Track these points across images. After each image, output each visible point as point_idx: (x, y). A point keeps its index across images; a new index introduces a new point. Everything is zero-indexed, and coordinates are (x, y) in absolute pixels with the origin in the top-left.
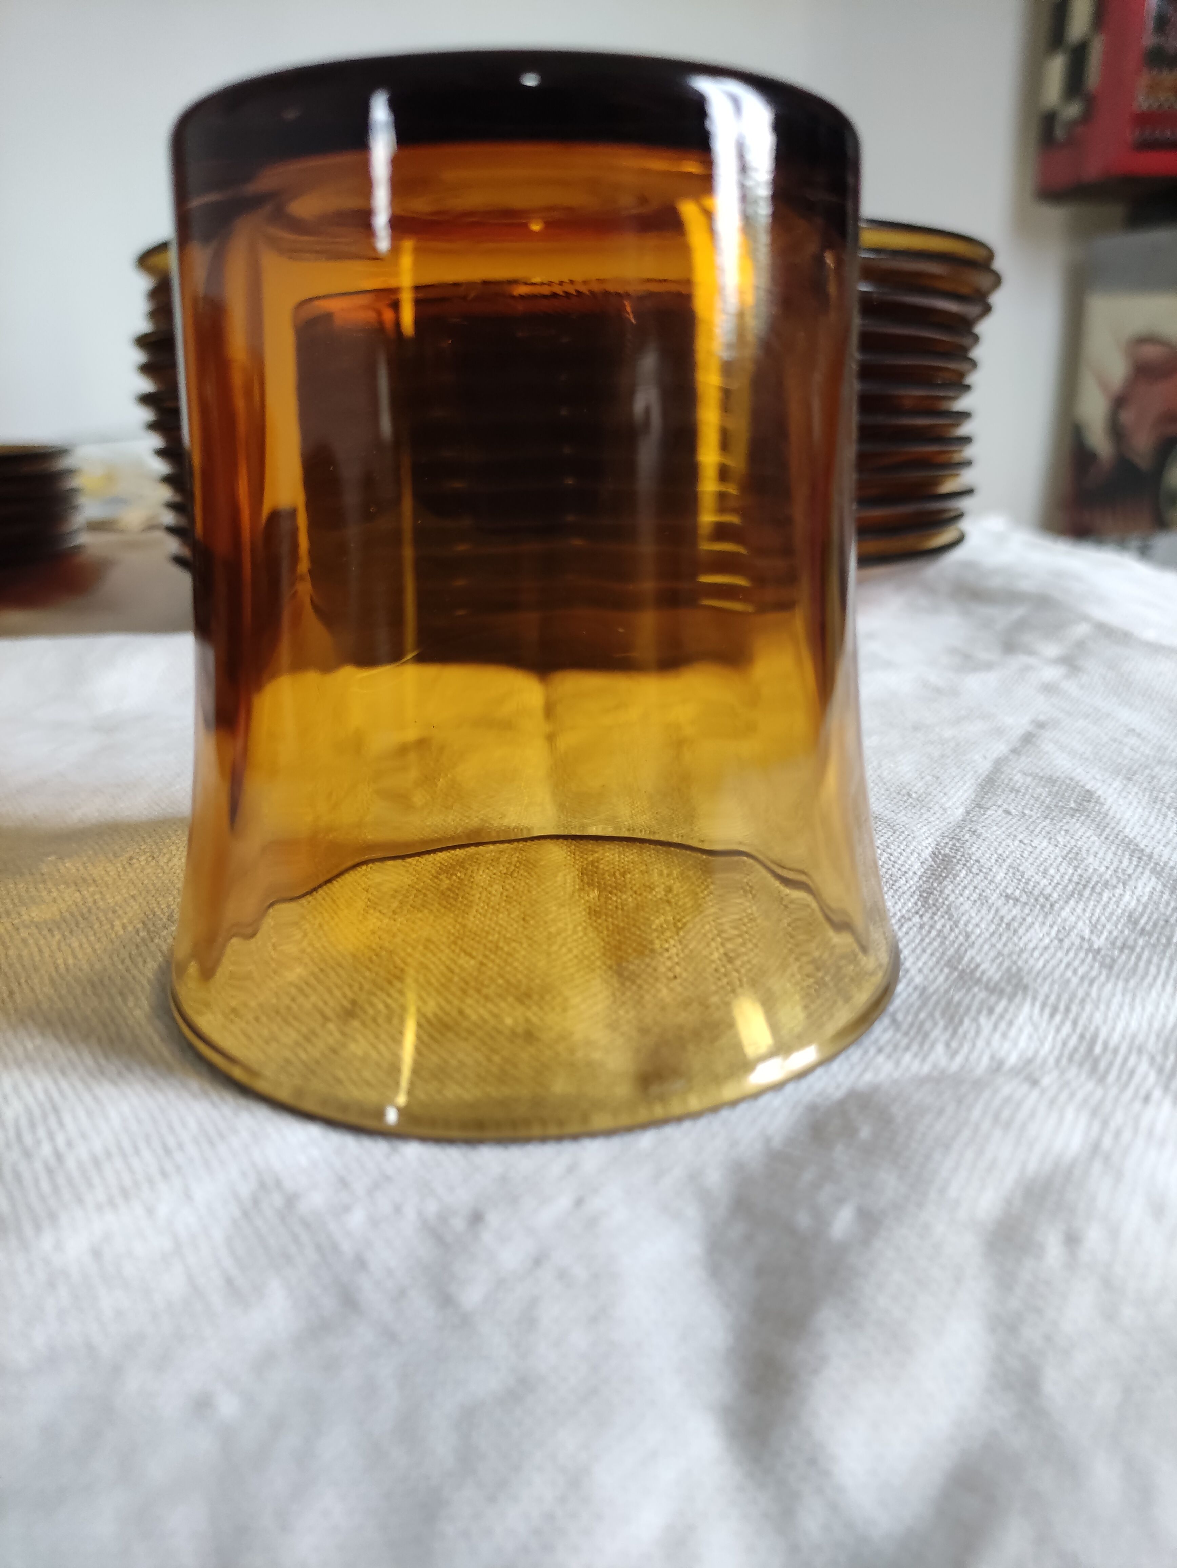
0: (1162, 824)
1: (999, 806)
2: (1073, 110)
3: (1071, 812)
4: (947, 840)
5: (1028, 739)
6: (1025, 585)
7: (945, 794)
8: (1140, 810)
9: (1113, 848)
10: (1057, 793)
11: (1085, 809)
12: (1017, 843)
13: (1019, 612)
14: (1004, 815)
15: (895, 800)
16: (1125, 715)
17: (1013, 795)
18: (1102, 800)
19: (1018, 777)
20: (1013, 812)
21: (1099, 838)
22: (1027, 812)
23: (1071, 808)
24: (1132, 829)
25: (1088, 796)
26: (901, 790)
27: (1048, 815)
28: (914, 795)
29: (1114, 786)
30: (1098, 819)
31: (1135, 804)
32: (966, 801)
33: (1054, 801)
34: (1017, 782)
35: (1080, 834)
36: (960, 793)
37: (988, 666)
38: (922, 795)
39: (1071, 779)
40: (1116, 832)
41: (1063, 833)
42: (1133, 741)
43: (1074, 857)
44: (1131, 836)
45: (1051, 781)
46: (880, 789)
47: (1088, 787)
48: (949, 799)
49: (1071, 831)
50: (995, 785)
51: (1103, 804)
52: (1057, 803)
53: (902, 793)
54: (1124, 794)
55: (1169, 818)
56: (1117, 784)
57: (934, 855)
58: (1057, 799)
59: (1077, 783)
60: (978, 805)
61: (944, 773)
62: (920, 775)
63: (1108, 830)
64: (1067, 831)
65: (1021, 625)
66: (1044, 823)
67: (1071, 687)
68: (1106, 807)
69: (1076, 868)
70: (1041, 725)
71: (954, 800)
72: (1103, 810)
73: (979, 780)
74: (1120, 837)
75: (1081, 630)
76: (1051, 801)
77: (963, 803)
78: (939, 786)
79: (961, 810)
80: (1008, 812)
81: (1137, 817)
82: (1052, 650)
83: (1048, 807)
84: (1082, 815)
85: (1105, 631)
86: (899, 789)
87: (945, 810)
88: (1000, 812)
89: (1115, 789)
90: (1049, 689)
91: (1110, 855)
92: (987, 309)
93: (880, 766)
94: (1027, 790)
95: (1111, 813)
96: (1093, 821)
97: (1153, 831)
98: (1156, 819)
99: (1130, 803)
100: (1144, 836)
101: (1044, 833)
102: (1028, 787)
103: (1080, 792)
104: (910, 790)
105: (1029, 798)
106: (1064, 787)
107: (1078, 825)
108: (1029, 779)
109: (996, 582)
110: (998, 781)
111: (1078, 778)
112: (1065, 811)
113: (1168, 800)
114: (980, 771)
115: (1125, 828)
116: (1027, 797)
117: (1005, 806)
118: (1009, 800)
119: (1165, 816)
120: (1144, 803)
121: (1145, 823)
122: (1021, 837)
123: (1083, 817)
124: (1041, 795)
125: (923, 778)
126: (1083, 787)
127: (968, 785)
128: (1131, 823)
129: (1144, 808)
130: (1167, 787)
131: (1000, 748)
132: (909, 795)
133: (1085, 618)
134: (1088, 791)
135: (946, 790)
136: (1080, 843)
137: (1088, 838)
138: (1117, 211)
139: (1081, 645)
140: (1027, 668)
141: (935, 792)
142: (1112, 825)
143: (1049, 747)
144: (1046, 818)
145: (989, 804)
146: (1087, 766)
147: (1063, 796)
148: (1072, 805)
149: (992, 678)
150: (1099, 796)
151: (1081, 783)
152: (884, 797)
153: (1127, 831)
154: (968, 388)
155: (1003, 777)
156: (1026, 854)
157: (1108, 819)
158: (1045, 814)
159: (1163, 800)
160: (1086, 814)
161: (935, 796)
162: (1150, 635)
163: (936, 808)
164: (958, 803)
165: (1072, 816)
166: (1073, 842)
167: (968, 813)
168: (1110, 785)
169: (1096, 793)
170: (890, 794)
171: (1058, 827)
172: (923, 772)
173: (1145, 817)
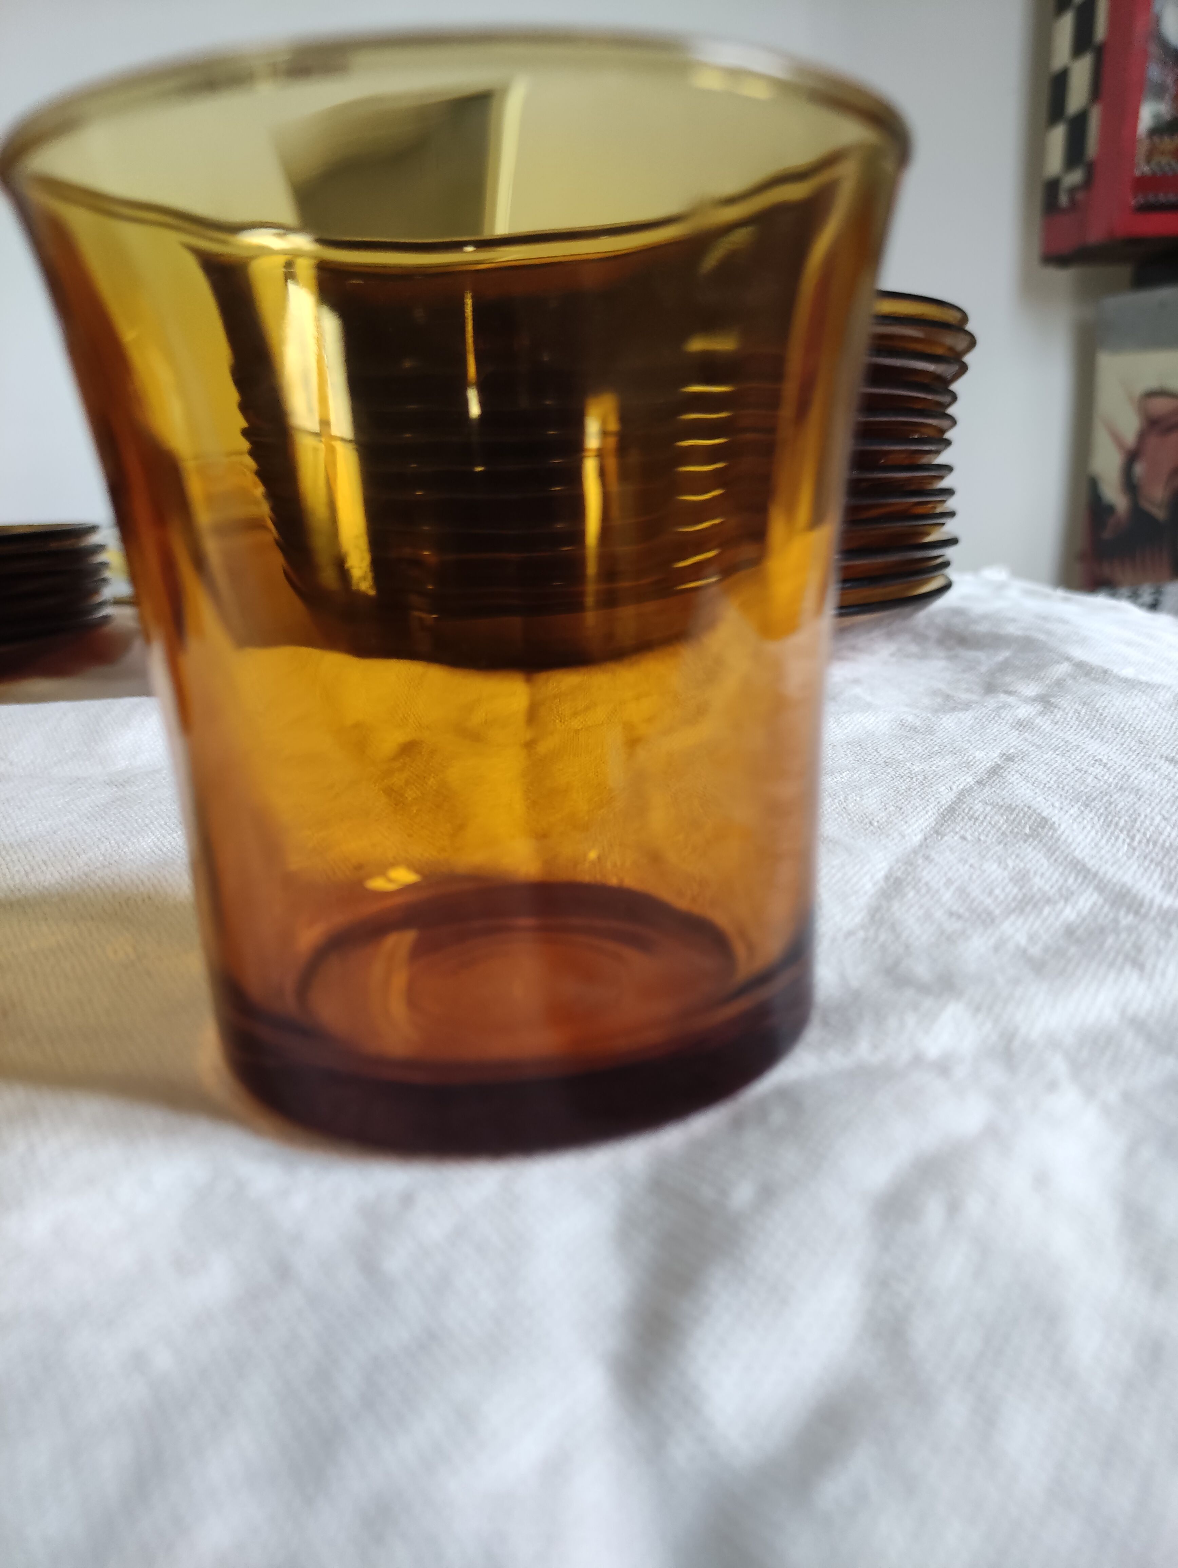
0: (1113, 846)
1: (957, 833)
2: (1075, 177)
3: (1025, 837)
4: (900, 864)
5: (995, 771)
6: (1011, 629)
7: (906, 822)
8: (1093, 833)
9: (1061, 869)
10: (1014, 820)
11: (1038, 834)
12: (967, 867)
13: (1004, 655)
14: (960, 841)
15: (857, 828)
16: (1094, 747)
17: (971, 823)
18: (1056, 825)
19: (979, 807)
20: (969, 838)
21: (1048, 861)
22: (982, 838)
23: (1026, 834)
24: (1082, 851)
25: (1044, 822)
26: (864, 820)
27: (1002, 841)
28: (876, 824)
29: (1071, 812)
30: (1050, 843)
31: (1089, 828)
32: (926, 828)
33: (1011, 828)
34: (977, 810)
35: (1030, 857)
36: (920, 822)
37: (967, 706)
38: (883, 823)
39: (1029, 808)
40: (1065, 854)
41: (1013, 857)
42: (1098, 770)
43: (1021, 878)
44: (1080, 857)
45: (1010, 809)
46: (844, 819)
47: (1044, 814)
48: (910, 826)
49: (1022, 855)
50: (955, 814)
51: (1055, 830)
52: (1013, 829)
53: (864, 822)
54: (1080, 819)
55: (1120, 840)
56: (1074, 811)
57: (887, 878)
58: (1014, 826)
59: (1035, 811)
60: (937, 832)
61: (908, 804)
62: (885, 806)
63: (1057, 853)
64: (1017, 856)
65: (1004, 667)
66: (997, 848)
67: (1044, 723)
68: (1059, 832)
69: (1021, 888)
70: (1010, 758)
71: (914, 827)
72: (1056, 835)
73: (942, 810)
74: (1069, 859)
75: (1063, 669)
76: (1007, 828)
77: (922, 830)
78: (901, 815)
79: (920, 837)
80: (963, 838)
81: (1089, 840)
82: (1031, 689)
83: (1003, 833)
84: (1034, 840)
85: (1084, 669)
86: (862, 818)
87: (904, 837)
88: (957, 837)
89: (1071, 815)
90: (1022, 725)
91: (1057, 875)
92: (963, 368)
93: (846, 799)
94: (985, 818)
95: (1063, 838)
96: (1045, 845)
97: (1103, 852)
98: (1108, 841)
99: (1084, 828)
100: (1092, 857)
101: (995, 857)
102: (986, 815)
103: (1036, 819)
104: (873, 819)
105: (987, 825)
106: (1021, 815)
107: (1030, 849)
108: (989, 808)
109: (983, 628)
110: (959, 810)
111: (1037, 806)
112: (1019, 836)
113: (1122, 823)
114: (944, 802)
115: (1075, 849)
116: (985, 824)
117: (962, 832)
118: (967, 827)
119: (1117, 838)
120: (1098, 827)
121: (1096, 845)
122: (971, 861)
123: (1036, 842)
124: (999, 822)
125: (886, 809)
126: (1039, 814)
127: (930, 813)
128: (1082, 846)
129: (1097, 833)
130: (1123, 812)
131: (969, 780)
132: (871, 823)
133: (1068, 659)
134: (1043, 818)
135: (907, 819)
136: (1028, 866)
137: (1038, 861)
138: (1125, 271)
139: (1060, 683)
140: (1004, 706)
141: (896, 821)
142: (1063, 848)
143: (1013, 778)
144: (1000, 843)
145: (948, 830)
146: (1049, 794)
147: (1019, 823)
148: (1027, 830)
149: (967, 717)
150: (1054, 823)
151: (1038, 811)
152: (847, 826)
153: (1077, 852)
154: (948, 443)
155: (964, 806)
156: (974, 877)
157: (1060, 842)
158: (1000, 840)
159: (1117, 824)
160: (1039, 838)
161: (896, 824)
162: (1128, 672)
163: (895, 834)
164: (918, 830)
165: (1025, 841)
166: (1022, 865)
167: (926, 839)
168: (1067, 812)
169: (1051, 819)
170: (853, 822)
171: (1010, 851)
172: (888, 804)
173: (1097, 839)
